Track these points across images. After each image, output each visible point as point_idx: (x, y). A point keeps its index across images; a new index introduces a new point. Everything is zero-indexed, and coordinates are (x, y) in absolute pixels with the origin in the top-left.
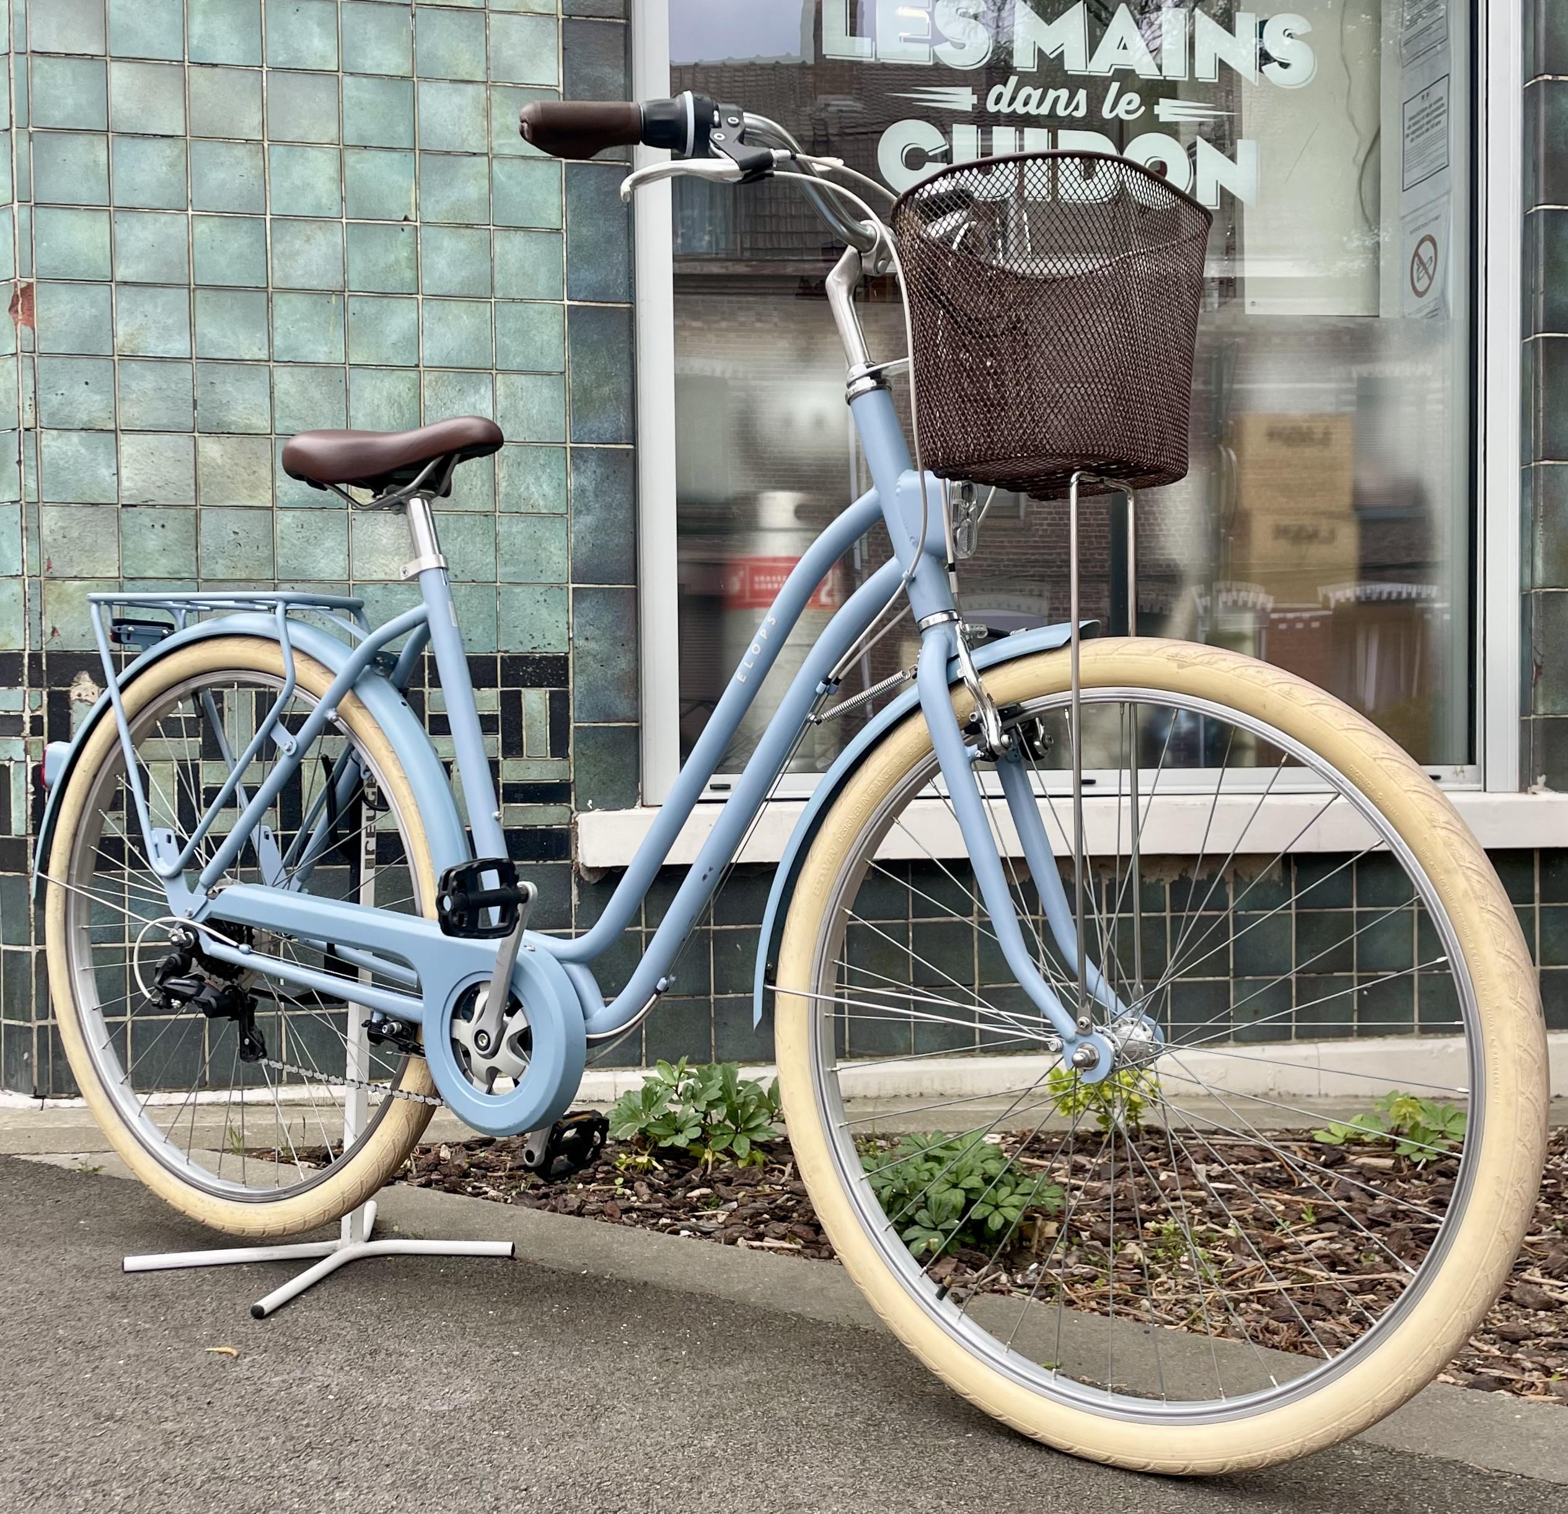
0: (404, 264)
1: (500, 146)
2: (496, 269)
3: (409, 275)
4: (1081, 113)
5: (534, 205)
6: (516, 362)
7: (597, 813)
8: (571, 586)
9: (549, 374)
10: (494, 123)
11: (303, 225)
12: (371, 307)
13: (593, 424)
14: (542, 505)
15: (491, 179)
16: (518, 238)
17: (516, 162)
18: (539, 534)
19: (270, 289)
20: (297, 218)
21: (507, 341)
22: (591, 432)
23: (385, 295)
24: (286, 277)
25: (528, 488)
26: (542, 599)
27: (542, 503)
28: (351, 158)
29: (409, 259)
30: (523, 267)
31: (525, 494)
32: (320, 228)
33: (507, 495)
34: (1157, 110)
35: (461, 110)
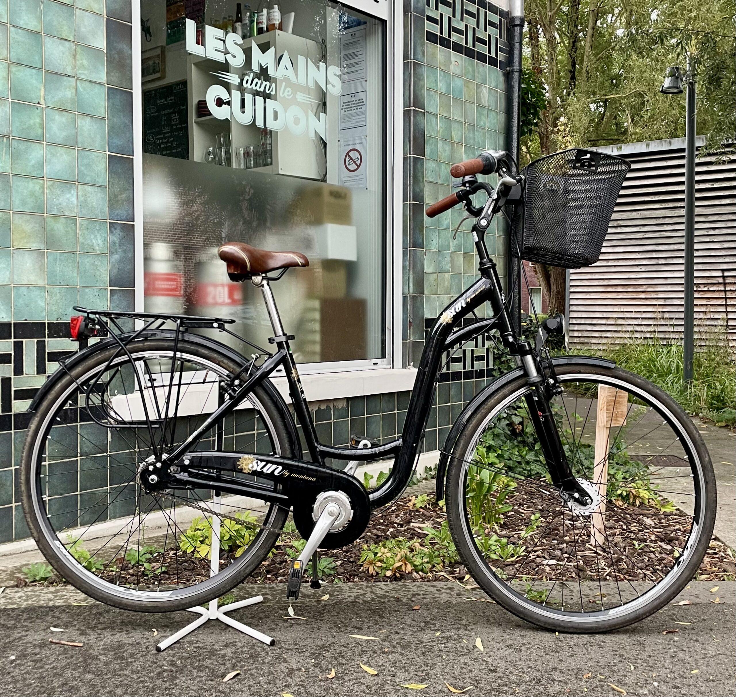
0: (38, 125)
1: (80, 74)
2: (79, 134)
3: (39, 131)
5: (94, 105)
6: (88, 179)
7: (119, 397)
8: (109, 288)
9: (100, 186)
10: (77, 62)
12: (22, 146)
13: (119, 212)
15: (76, 90)
16: (88, 119)
17: (87, 83)
18: (96, 263)
21: (83, 168)
22: (118, 215)
23: (28, 140)
25: (91, 241)
26: (97, 294)
27: (97, 248)
28: (14, 69)
29: (40, 124)
30: (90, 134)
31: (91, 244)
33: (83, 243)
35: (64, 54)
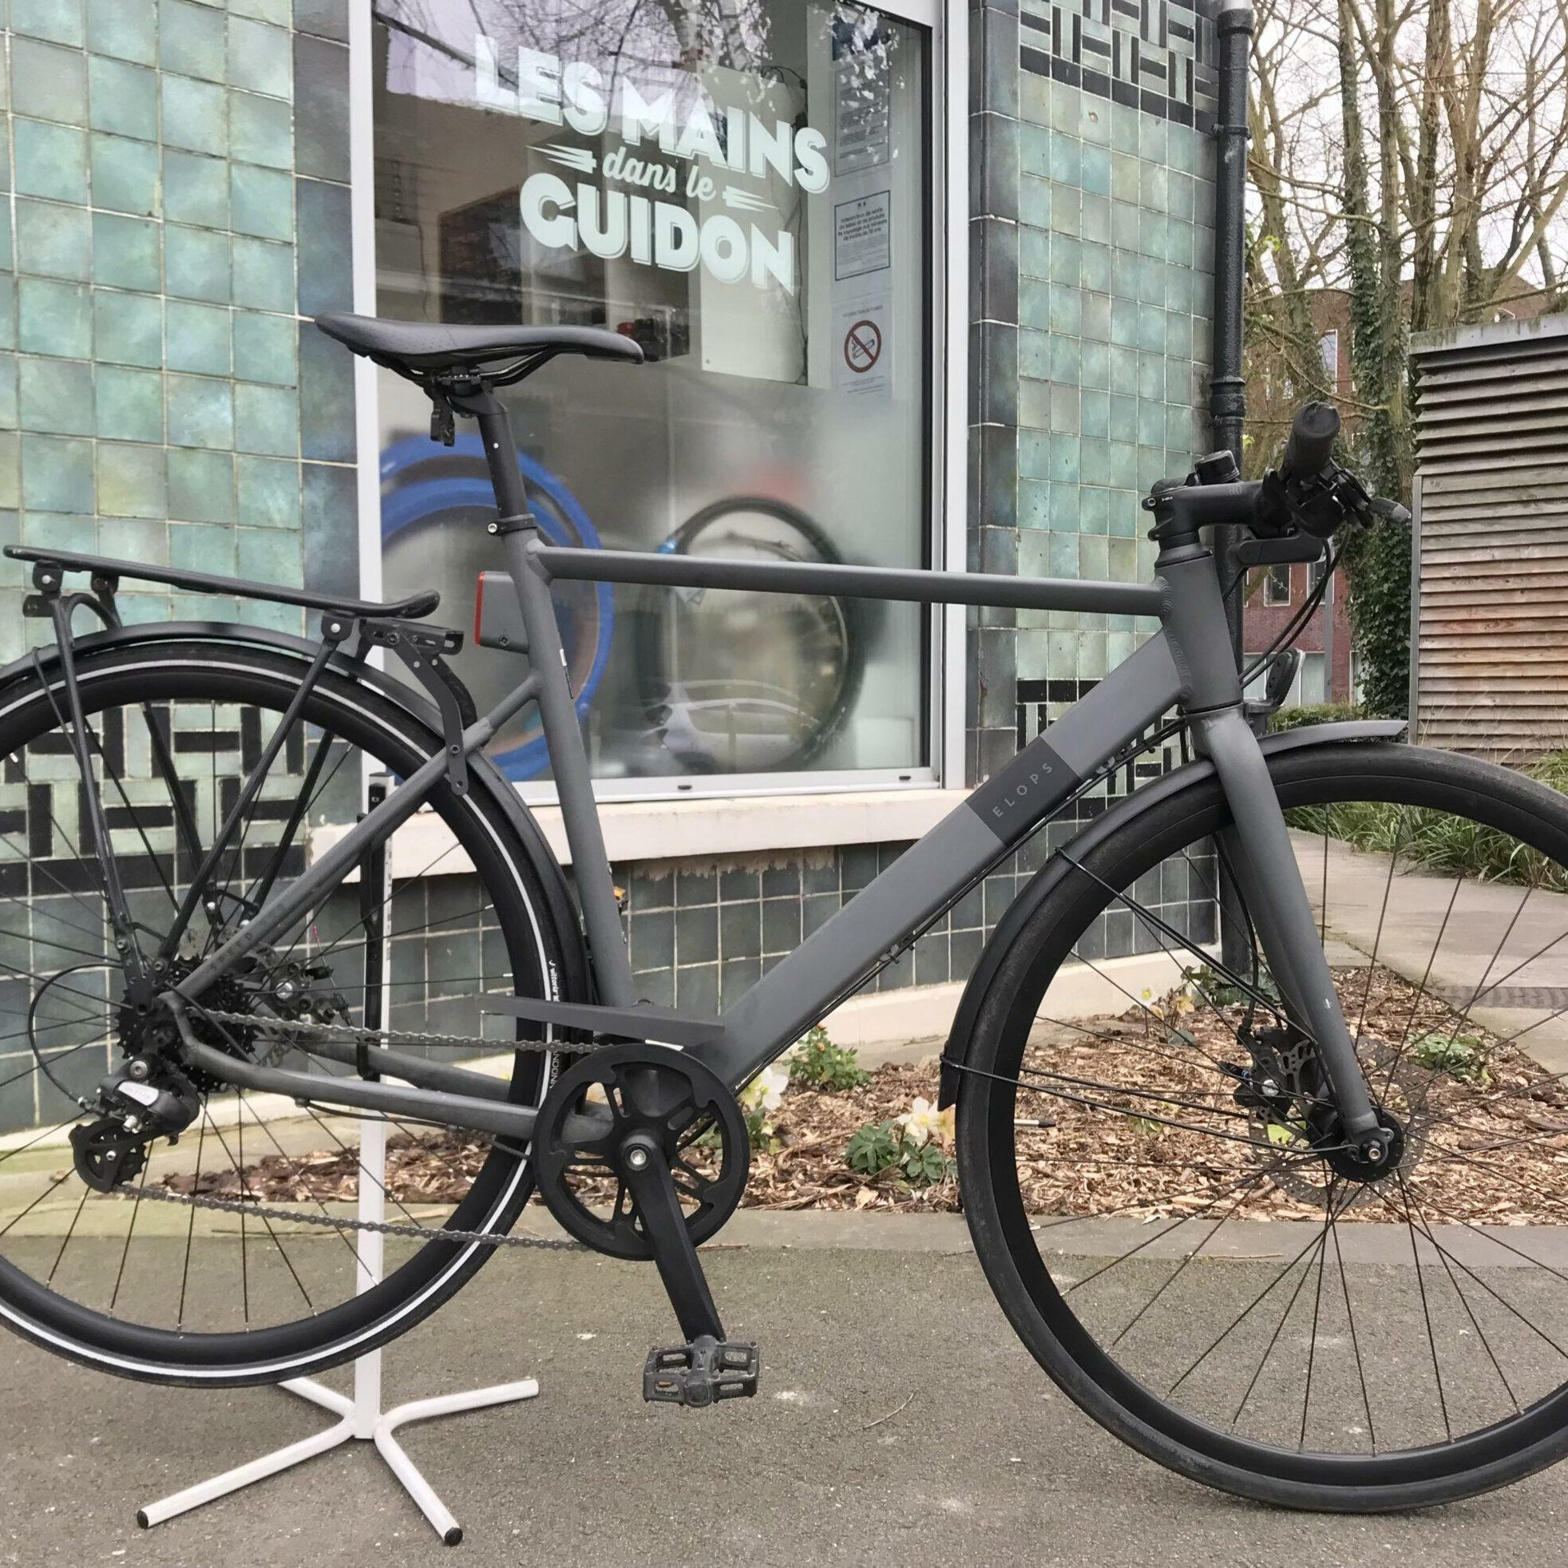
0: (149, 260)
1: (239, 151)
2: (235, 277)
3: (152, 272)
4: (671, 189)
5: (268, 216)
6: (255, 373)
7: (328, 828)
9: (282, 387)
10: (233, 128)
11: (49, 209)
12: (116, 304)
13: (325, 440)
14: (278, 520)
15: (230, 185)
16: (256, 246)
17: (252, 169)
18: (275, 548)
19: (16, 274)
20: (43, 200)
21: (244, 351)
22: (321, 448)
24: (33, 262)
25: (265, 503)
27: (277, 517)
28: (98, 143)
29: (154, 258)
30: (259, 277)
31: (262, 508)
32: (66, 214)
33: (246, 507)
34: (725, 195)
35: (202, 110)
